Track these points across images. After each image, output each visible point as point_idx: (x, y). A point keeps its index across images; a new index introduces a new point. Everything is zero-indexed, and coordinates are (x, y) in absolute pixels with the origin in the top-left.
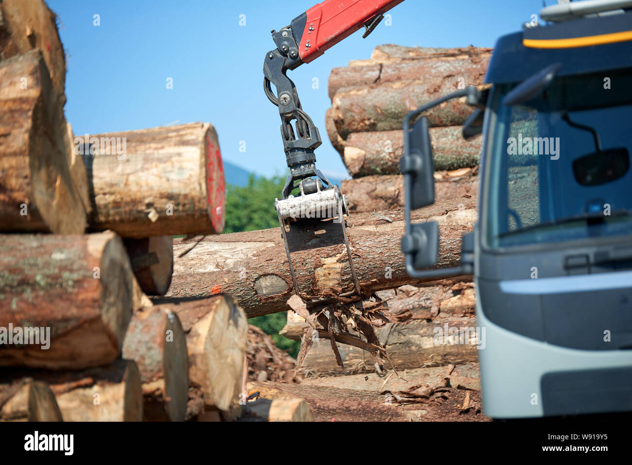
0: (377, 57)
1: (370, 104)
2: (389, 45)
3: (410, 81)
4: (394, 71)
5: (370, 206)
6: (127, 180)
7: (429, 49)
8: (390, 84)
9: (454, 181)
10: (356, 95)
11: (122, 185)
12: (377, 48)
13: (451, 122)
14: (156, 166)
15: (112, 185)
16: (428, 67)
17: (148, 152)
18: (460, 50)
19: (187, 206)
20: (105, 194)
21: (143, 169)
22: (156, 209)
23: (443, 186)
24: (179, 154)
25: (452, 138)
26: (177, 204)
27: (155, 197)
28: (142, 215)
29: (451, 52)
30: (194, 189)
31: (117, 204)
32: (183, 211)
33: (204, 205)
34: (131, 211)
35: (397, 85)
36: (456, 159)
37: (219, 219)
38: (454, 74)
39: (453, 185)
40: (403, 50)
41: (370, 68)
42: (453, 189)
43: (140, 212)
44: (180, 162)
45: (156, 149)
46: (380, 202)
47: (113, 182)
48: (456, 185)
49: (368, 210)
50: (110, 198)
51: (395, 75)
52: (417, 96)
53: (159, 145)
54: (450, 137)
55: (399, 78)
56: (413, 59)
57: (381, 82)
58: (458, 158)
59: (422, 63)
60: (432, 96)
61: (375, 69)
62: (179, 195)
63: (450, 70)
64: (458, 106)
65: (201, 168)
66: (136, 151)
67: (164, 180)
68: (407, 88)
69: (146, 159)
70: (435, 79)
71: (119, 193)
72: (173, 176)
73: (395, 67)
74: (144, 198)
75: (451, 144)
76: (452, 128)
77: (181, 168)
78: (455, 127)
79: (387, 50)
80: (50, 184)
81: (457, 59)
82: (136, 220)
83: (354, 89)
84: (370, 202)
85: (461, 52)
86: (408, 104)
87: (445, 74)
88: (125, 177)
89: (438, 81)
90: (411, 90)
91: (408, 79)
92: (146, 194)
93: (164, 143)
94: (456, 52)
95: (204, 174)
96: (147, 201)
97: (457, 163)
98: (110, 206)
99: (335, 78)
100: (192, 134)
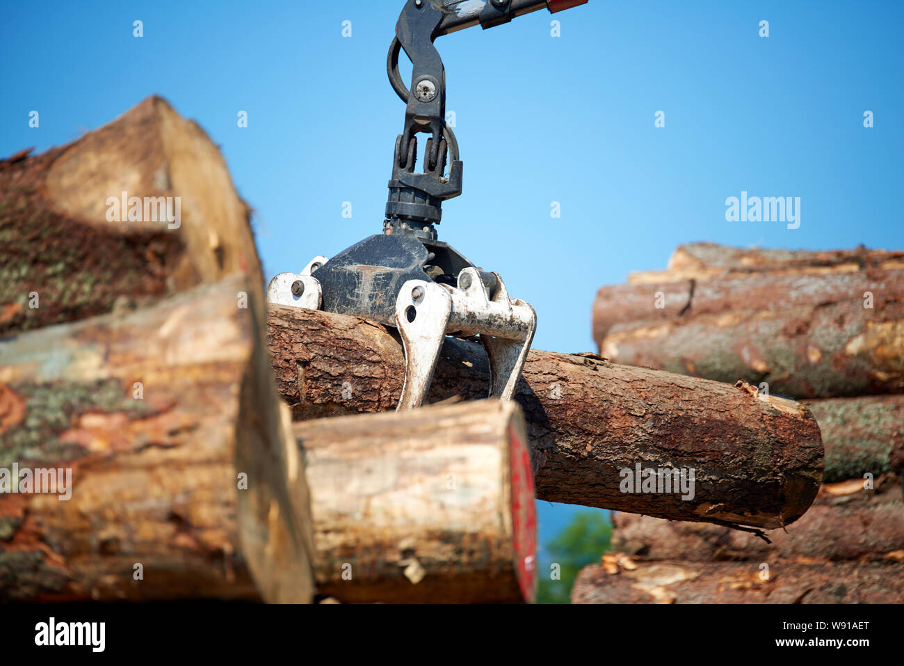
0: (680, 266)
1: (673, 354)
2: (702, 245)
3: (749, 312)
4: (717, 292)
5: (675, 547)
6: (368, 506)
7: (780, 252)
8: (711, 318)
9: (839, 504)
10: (646, 337)
11: (358, 516)
12: (681, 249)
13: (831, 390)
14: (421, 481)
15: (340, 516)
16: (782, 287)
17: (406, 454)
18: (839, 254)
19: (477, 556)
20: (326, 532)
21: (397, 487)
22: (419, 559)
23: (817, 511)
24: (462, 460)
25: (833, 421)
26: (459, 552)
27: (419, 538)
28: (394, 571)
29: (822, 257)
30: (490, 524)
31: (348, 552)
32: (469, 564)
33: (506, 553)
34: (373, 563)
35: (725, 320)
36: (842, 461)
37: (530, 578)
38: (834, 299)
39: (837, 512)
40: (731, 252)
41: (671, 288)
42: (838, 518)
43: (390, 565)
44: (463, 473)
45: (420, 449)
46: (695, 542)
47: (343, 510)
48: (843, 511)
49: (672, 555)
50: (335, 540)
51: (719, 300)
52: (765, 342)
53: (426, 443)
54: (829, 420)
55: (727, 307)
56: (750, 271)
57: (694, 313)
58: (846, 459)
59: (770, 278)
60: (794, 342)
61: (682, 288)
62: (462, 535)
63: (826, 293)
64: (844, 361)
65: (503, 484)
66: (383, 453)
67: (435, 506)
68: (743, 326)
69: (404, 469)
70: (799, 309)
71: (354, 530)
72: (450, 500)
73: (720, 287)
74: (398, 539)
75: (832, 432)
76: (833, 402)
77: (466, 485)
78: (839, 401)
79: (699, 253)
80: (263, 516)
81: (839, 273)
82: (381, 579)
83: (641, 327)
84: (675, 541)
85: (843, 259)
86: (746, 355)
87: (817, 300)
88: (363, 502)
89: (805, 313)
90: (752, 329)
91: (744, 308)
92: (402, 532)
93: (434, 439)
94: (833, 258)
95: (506, 496)
96: (404, 544)
97: (843, 469)
98: (336, 554)
99: (604, 305)
100: (483, 422)
